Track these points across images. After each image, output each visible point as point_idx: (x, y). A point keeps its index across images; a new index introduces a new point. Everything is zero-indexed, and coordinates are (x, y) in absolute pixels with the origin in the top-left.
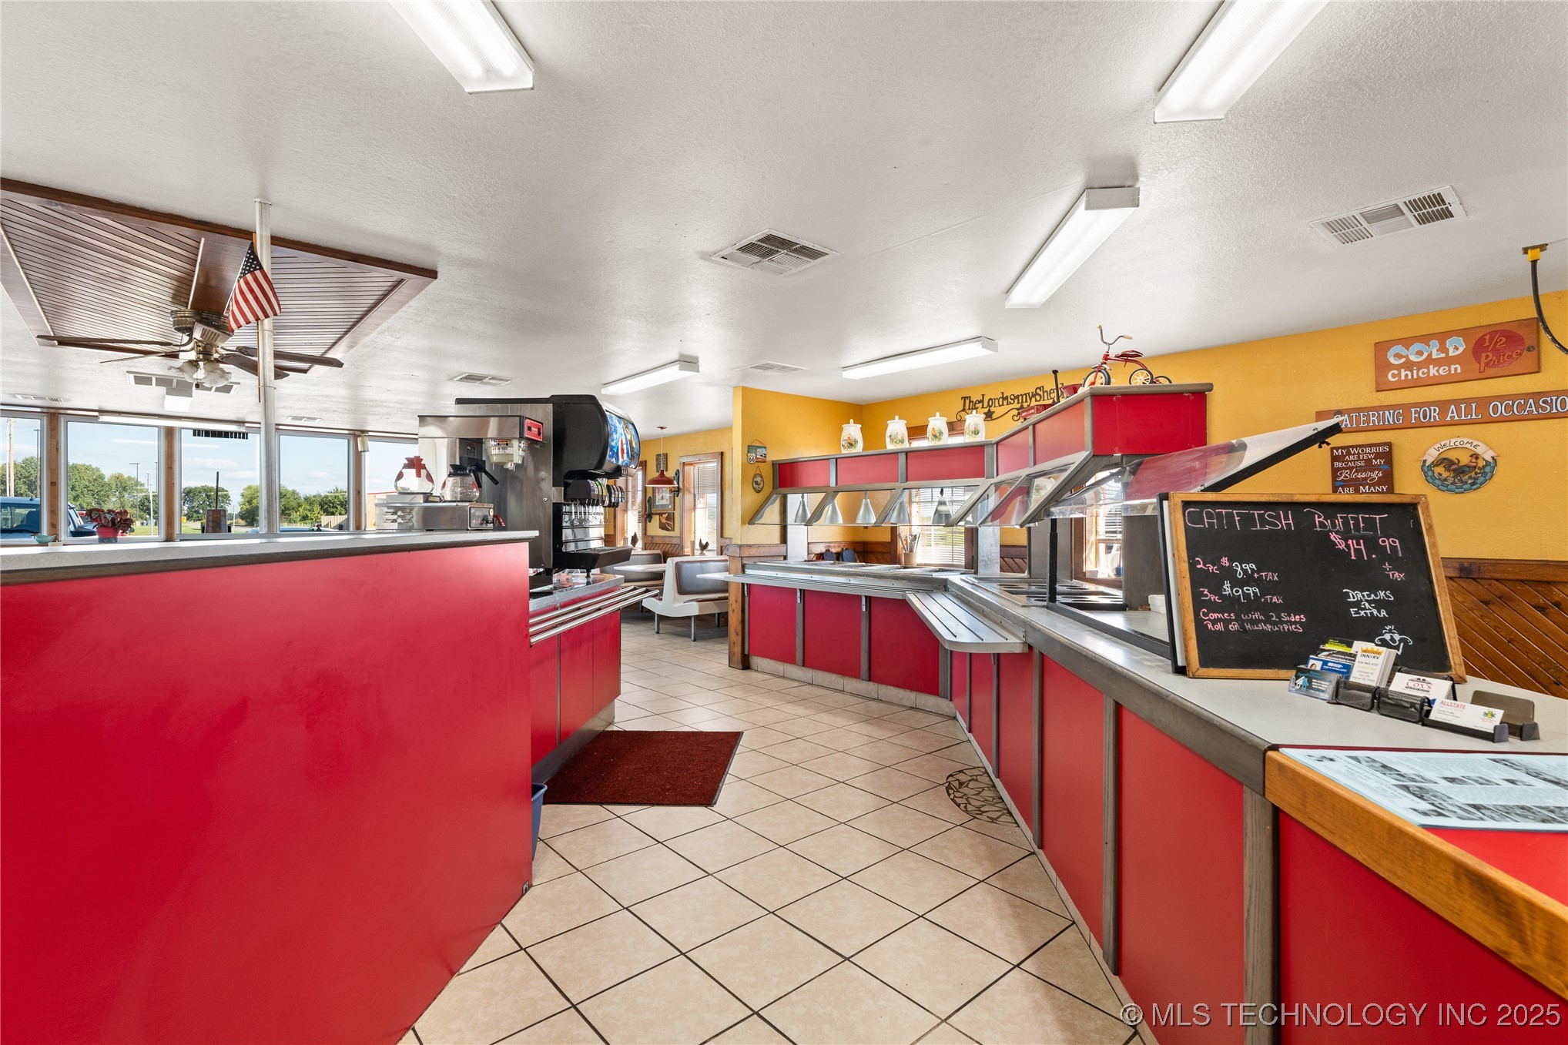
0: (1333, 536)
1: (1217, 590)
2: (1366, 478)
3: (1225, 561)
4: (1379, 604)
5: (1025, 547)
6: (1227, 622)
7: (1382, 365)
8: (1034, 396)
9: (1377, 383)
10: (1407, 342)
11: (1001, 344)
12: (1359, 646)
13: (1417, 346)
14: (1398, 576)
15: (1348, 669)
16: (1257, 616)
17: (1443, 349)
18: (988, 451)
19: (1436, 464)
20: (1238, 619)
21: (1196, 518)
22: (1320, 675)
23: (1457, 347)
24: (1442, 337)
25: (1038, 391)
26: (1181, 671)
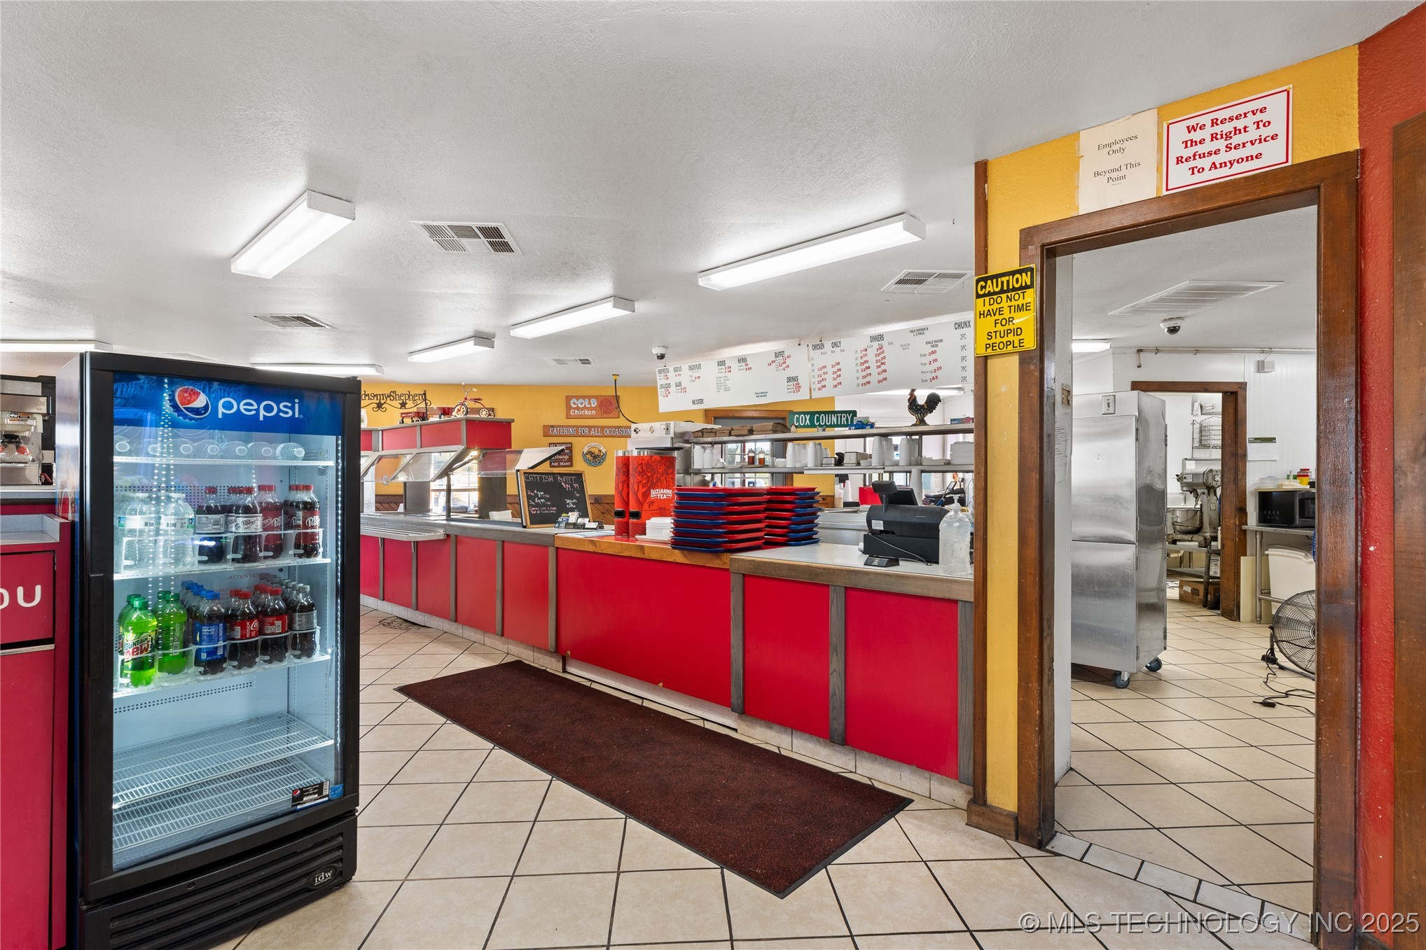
0: (563, 483)
1: (534, 501)
2: (562, 459)
3: (535, 491)
4: (574, 504)
5: (402, 496)
6: (537, 511)
7: (569, 407)
8: (389, 396)
9: (567, 415)
10: (578, 398)
11: (386, 369)
12: (570, 514)
13: (581, 400)
14: (578, 495)
15: (568, 519)
16: (544, 508)
17: (590, 403)
18: (374, 435)
19: (587, 454)
20: (540, 510)
21: (527, 478)
22: (561, 522)
23: (594, 403)
24: (590, 397)
25: (392, 394)
26: (525, 527)
